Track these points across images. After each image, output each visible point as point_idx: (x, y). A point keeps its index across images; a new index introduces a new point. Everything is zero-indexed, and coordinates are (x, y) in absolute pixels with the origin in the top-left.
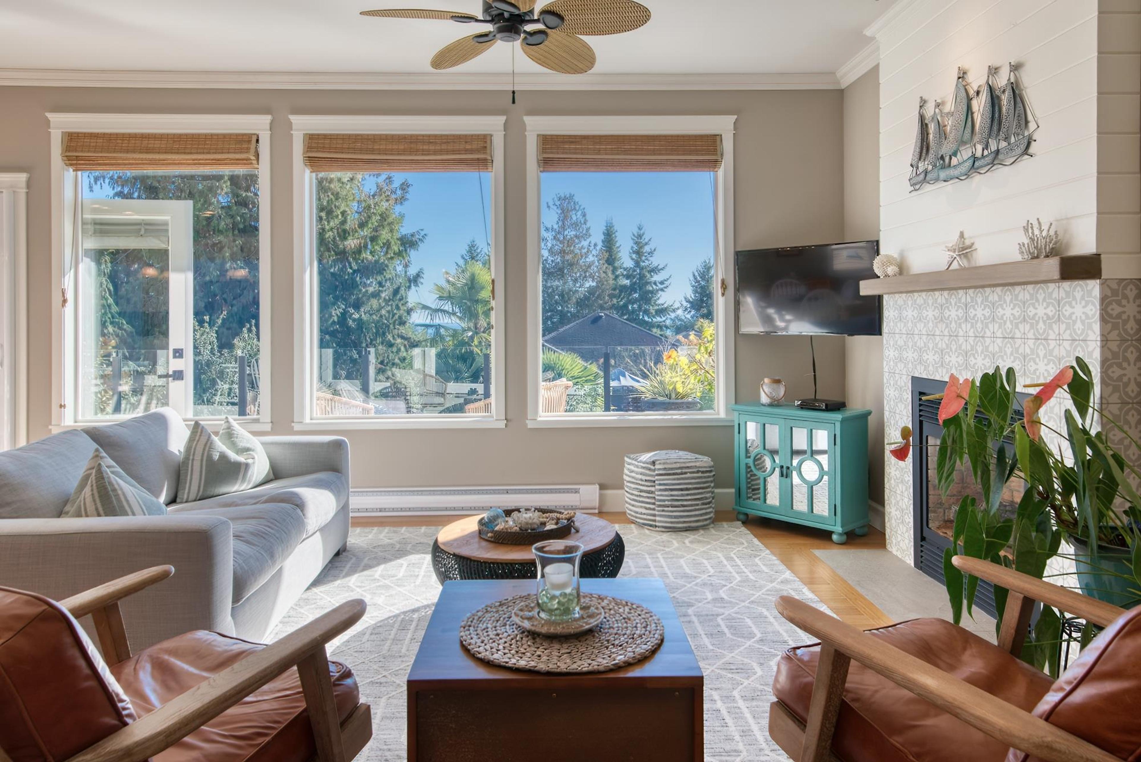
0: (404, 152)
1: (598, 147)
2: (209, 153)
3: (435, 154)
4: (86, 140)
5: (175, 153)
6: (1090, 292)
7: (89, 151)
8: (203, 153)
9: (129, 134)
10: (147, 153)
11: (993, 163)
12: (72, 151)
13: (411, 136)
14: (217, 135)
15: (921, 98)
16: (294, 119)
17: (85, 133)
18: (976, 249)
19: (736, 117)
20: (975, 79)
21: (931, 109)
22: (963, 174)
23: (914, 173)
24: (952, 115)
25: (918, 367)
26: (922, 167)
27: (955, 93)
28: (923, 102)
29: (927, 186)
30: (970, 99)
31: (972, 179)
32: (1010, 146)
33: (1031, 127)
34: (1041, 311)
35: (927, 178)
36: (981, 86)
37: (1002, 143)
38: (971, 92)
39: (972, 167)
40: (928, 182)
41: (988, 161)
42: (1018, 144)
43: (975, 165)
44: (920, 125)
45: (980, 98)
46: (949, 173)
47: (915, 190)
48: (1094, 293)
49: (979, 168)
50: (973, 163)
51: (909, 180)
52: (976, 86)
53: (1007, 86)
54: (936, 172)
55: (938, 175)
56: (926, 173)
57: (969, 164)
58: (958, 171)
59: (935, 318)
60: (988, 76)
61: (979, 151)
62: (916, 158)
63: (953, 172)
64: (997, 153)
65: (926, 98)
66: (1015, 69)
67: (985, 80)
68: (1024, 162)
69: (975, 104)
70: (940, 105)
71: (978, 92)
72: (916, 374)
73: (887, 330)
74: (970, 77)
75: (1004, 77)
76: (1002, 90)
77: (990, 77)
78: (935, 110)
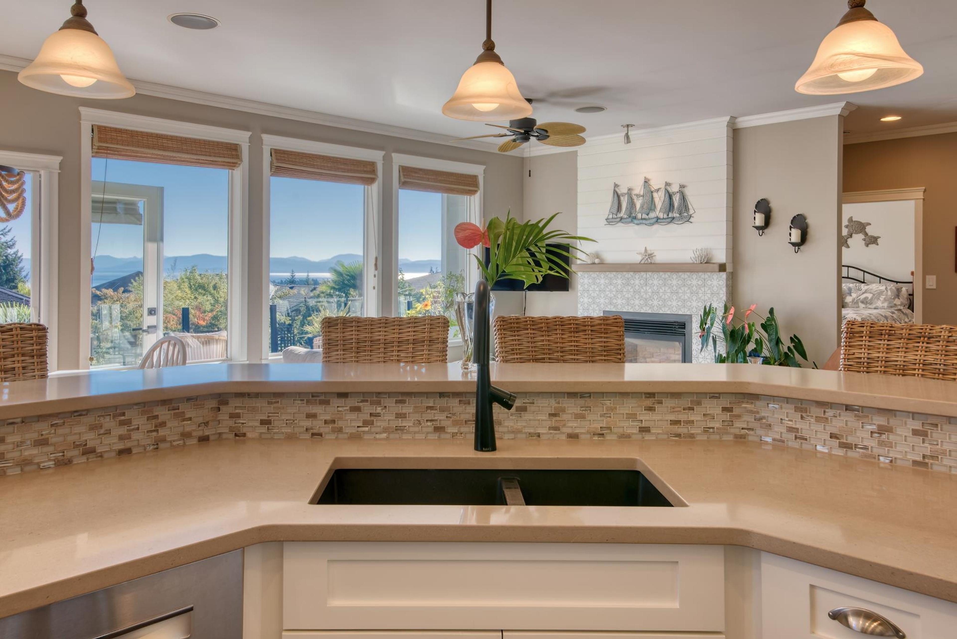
0: (330, 169)
1: (427, 177)
2: (210, 156)
3: (348, 172)
4: (113, 134)
5: (185, 153)
6: (721, 277)
7: (117, 144)
8: (206, 155)
9: (147, 133)
10: (164, 150)
11: (671, 222)
12: (104, 142)
13: (334, 158)
14: (213, 142)
15: (615, 183)
16: (265, 137)
17: (110, 128)
18: (655, 256)
19: (485, 167)
20: (655, 184)
21: (623, 190)
22: (650, 224)
23: (611, 216)
24: (641, 196)
25: (609, 306)
26: (619, 215)
27: (643, 187)
28: (616, 186)
29: (620, 224)
30: (652, 192)
31: (656, 226)
32: (681, 217)
33: (691, 212)
34: (694, 282)
35: (623, 221)
36: (660, 189)
37: (676, 215)
38: (653, 189)
39: (657, 221)
40: (622, 223)
41: (668, 220)
42: (685, 217)
43: (659, 221)
44: (616, 196)
45: (660, 193)
46: (641, 221)
47: (609, 224)
48: (723, 277)
49: (661, 222)
50: (658, 220)
51: (606, 219)
52: (656, 187)
53: (678, 192)
54: (630, 220)
55: (632, 221)
56: (621, 218)
57: (655, 220)
58: (648, 222)
59: (623, 284)
60: (664, 185)
61: (661, 215)
62: (615, 210)
63: (644, 221)
64: (673, 218)
65: (619, 184)
66: (682, 186)
67: (663, 186)
68: (687, 224)
69: (655, 195)
70: (630, 190)
71: (658, 190)
72: (607, 309)
73: (581, 289)
74: (652, 183)
75: (675, 188)
76: (674, 193)
77: (666, 186)
78: (626, 191)
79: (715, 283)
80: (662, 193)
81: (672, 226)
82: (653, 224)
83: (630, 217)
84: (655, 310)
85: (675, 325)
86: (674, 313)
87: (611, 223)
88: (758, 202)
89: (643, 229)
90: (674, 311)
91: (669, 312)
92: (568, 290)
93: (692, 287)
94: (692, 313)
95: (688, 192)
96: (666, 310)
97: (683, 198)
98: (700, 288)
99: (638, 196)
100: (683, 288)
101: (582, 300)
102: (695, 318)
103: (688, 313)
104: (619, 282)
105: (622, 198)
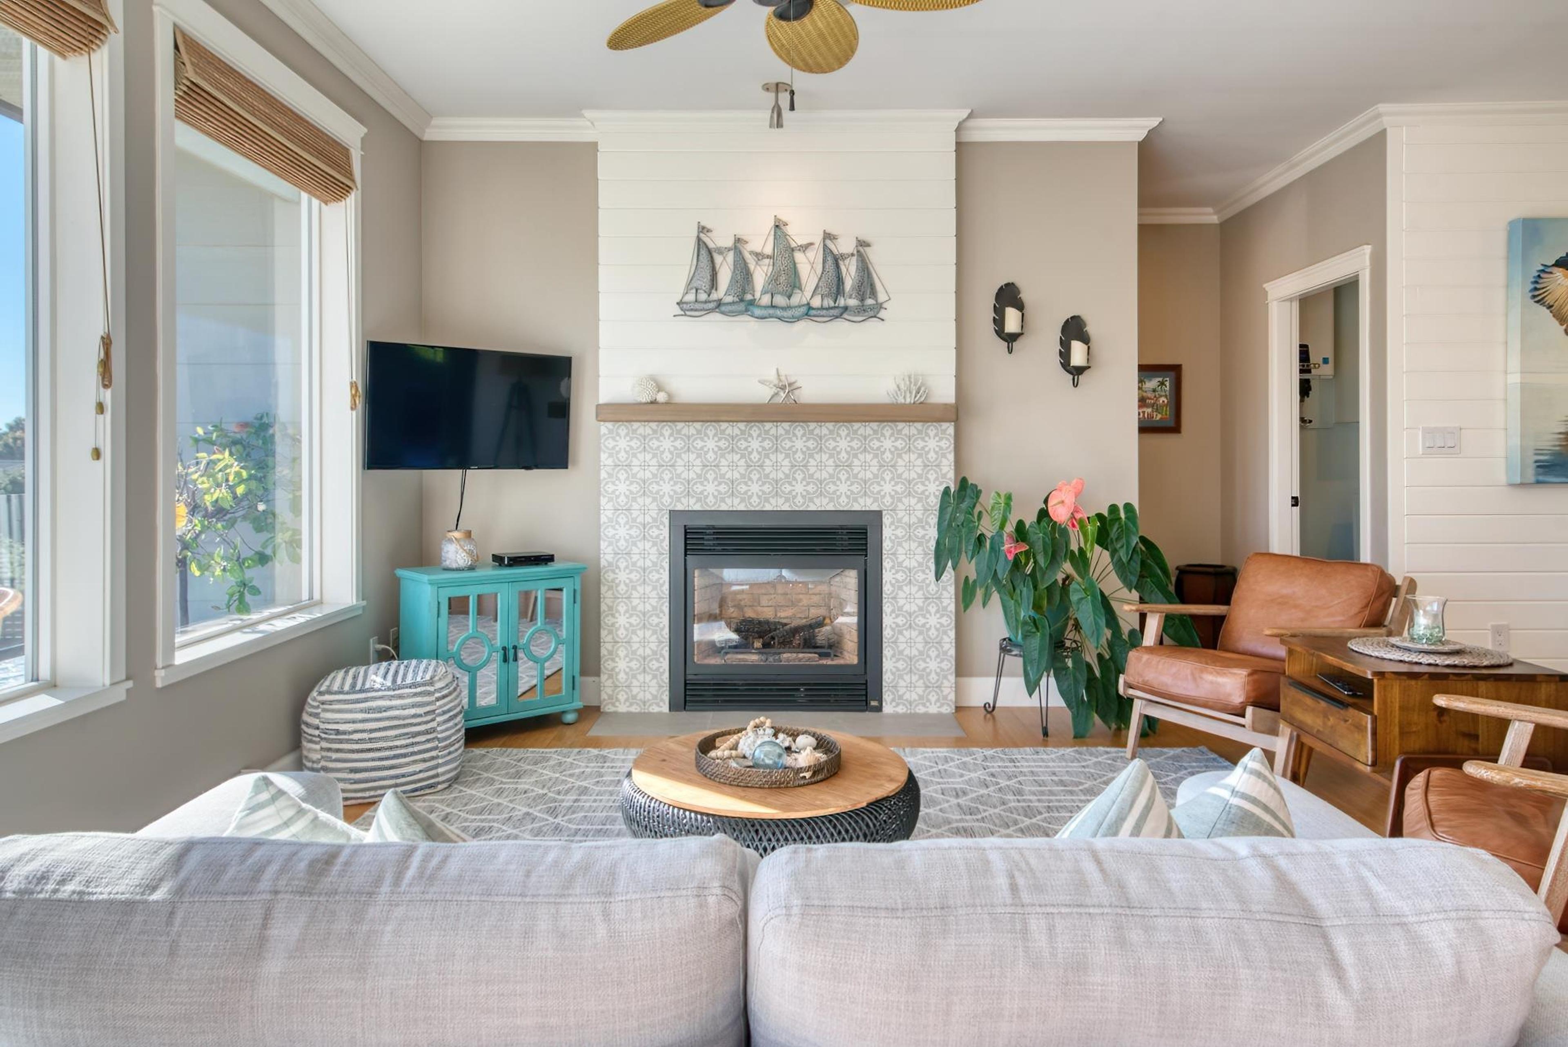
6: (944, 432)
11: (841, 316)
15: (699, 224)
19: (365, 129)
20: (797, 234)
21: (721, 239)
22: (793, 317)
23: (691, 297)
24: (768, 257)
25: (684, 500)
26: (715, 296)
27: (772, 238)
28: (702, 229)
29: (716, 316)
30: (793, 250)
31: (802, 325)
32: (862, 310)
33: (882, 297)
34: (888, 444)
35: (723, 308)
36: (812, 244)
37: (853, 302)
38: (793, 245)
39: (807, 314)
40: (723, 313)
41: (832, 312)
42: (872, 308)
43: (812, 312)
44: (703, 252)
45: (811, 254)
46: (771, 311)
47: (685, 315)
48: (948, 433)
49: (815, 316)
50: (808, 312)
51: (678, 303)
52: (801, 241)
53: (853, 255)
54: (742, 306)
55: (747, 310)
56: (719, 303)
57: (803, 310)
58: (789, 313)
59: (720, 449)
60: (821, 237)
61: (816, 302)
62: (704, 282)
63: (779, 313)
64: (846, 308)
65: (709, 226)
66: (862, 244)
67: (818, 240)
68: (873, 323)
69: (799, 256)
70: (738, 240)
71: (805, 248)
72: (680, 507)
73: (610, 462)
74: (790, 230)
75: (845, 246)
76: (843, 257)
77: (824, 239)
78: (730, 243)
79: (932, 444)
80: (815, 255)
81: (840, 325)
82: (799, 319)
83: (742, 300)
84: (799, 505)
85: (842, 534)
86: (841, 509)
87: (688, 313)
88: (1001, 289)
89: (774, 328)
90: (843, 504)
91: (830, 507)
92: (567, 468)
93: (883, 453)
94: (883, 508)
95: (874, 255)
96: (824, 503)
97: (865, 269)
98: (900, 456)
99: (759, 256)
100: (861, 457)
101: (610, 488)
102: (888, 516)
103: (875, 508)
104: (711, 444)
105: (718, 259)
